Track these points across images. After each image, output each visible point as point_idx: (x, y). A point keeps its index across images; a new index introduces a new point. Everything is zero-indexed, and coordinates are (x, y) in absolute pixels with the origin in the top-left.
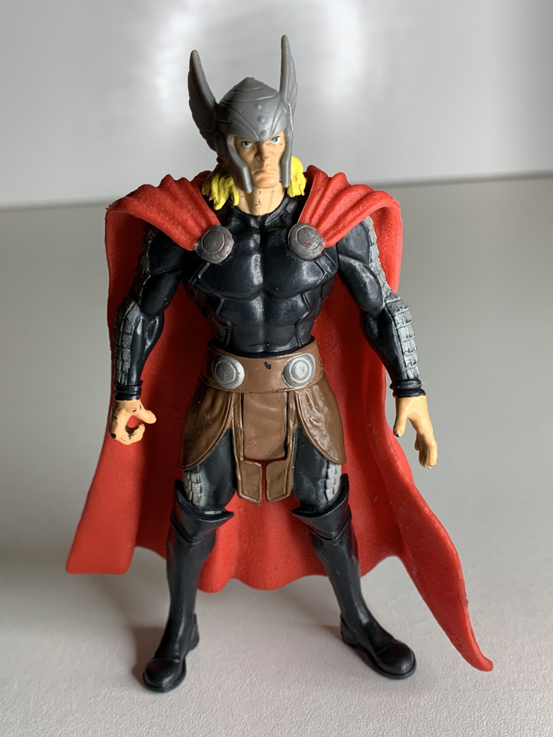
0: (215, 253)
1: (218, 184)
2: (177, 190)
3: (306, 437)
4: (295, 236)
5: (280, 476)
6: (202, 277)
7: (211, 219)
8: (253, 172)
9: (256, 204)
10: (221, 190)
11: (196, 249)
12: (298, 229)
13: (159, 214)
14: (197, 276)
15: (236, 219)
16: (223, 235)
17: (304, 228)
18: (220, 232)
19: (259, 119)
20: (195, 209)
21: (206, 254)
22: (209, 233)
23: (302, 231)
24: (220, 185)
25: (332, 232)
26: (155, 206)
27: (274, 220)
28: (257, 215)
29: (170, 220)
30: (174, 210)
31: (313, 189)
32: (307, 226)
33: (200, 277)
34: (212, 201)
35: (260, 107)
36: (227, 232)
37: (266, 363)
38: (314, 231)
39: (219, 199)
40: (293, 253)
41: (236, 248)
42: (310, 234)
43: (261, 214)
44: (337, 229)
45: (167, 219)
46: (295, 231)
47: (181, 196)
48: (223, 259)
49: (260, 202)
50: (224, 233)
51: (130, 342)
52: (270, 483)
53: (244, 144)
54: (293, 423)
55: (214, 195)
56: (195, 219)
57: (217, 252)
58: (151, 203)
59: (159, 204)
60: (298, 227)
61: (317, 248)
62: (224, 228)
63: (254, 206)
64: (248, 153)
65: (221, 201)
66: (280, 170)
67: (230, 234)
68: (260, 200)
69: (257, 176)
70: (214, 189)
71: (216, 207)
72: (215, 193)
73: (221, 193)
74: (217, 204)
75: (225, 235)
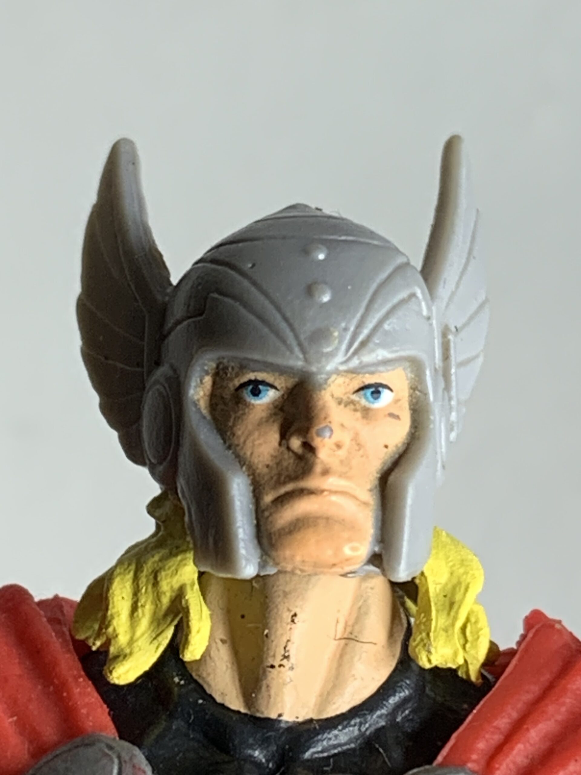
1: (136, 578)
8: (268, 498)
9: (271, 661)
16: (116, 761)
19: (312, 290)
24: (143, 580)
28: (273, 714)
35: (320, 255)
36: (133, 757)
39: (131, 642)
49: (286, 657)
50: (119, 757)
53: (246, 393)
55: (115, 622)
63: (264, 672)
64: (260, 424)
65: (136, 650)
66: (380, 513)
67: (146, 765)
68: (290, 647)
69: (287, 506)
70: (115, 599)
71: (117, 666)
72: (118, 612)
73: (140, 615)
74: (121, 658)
75: (120, 764)
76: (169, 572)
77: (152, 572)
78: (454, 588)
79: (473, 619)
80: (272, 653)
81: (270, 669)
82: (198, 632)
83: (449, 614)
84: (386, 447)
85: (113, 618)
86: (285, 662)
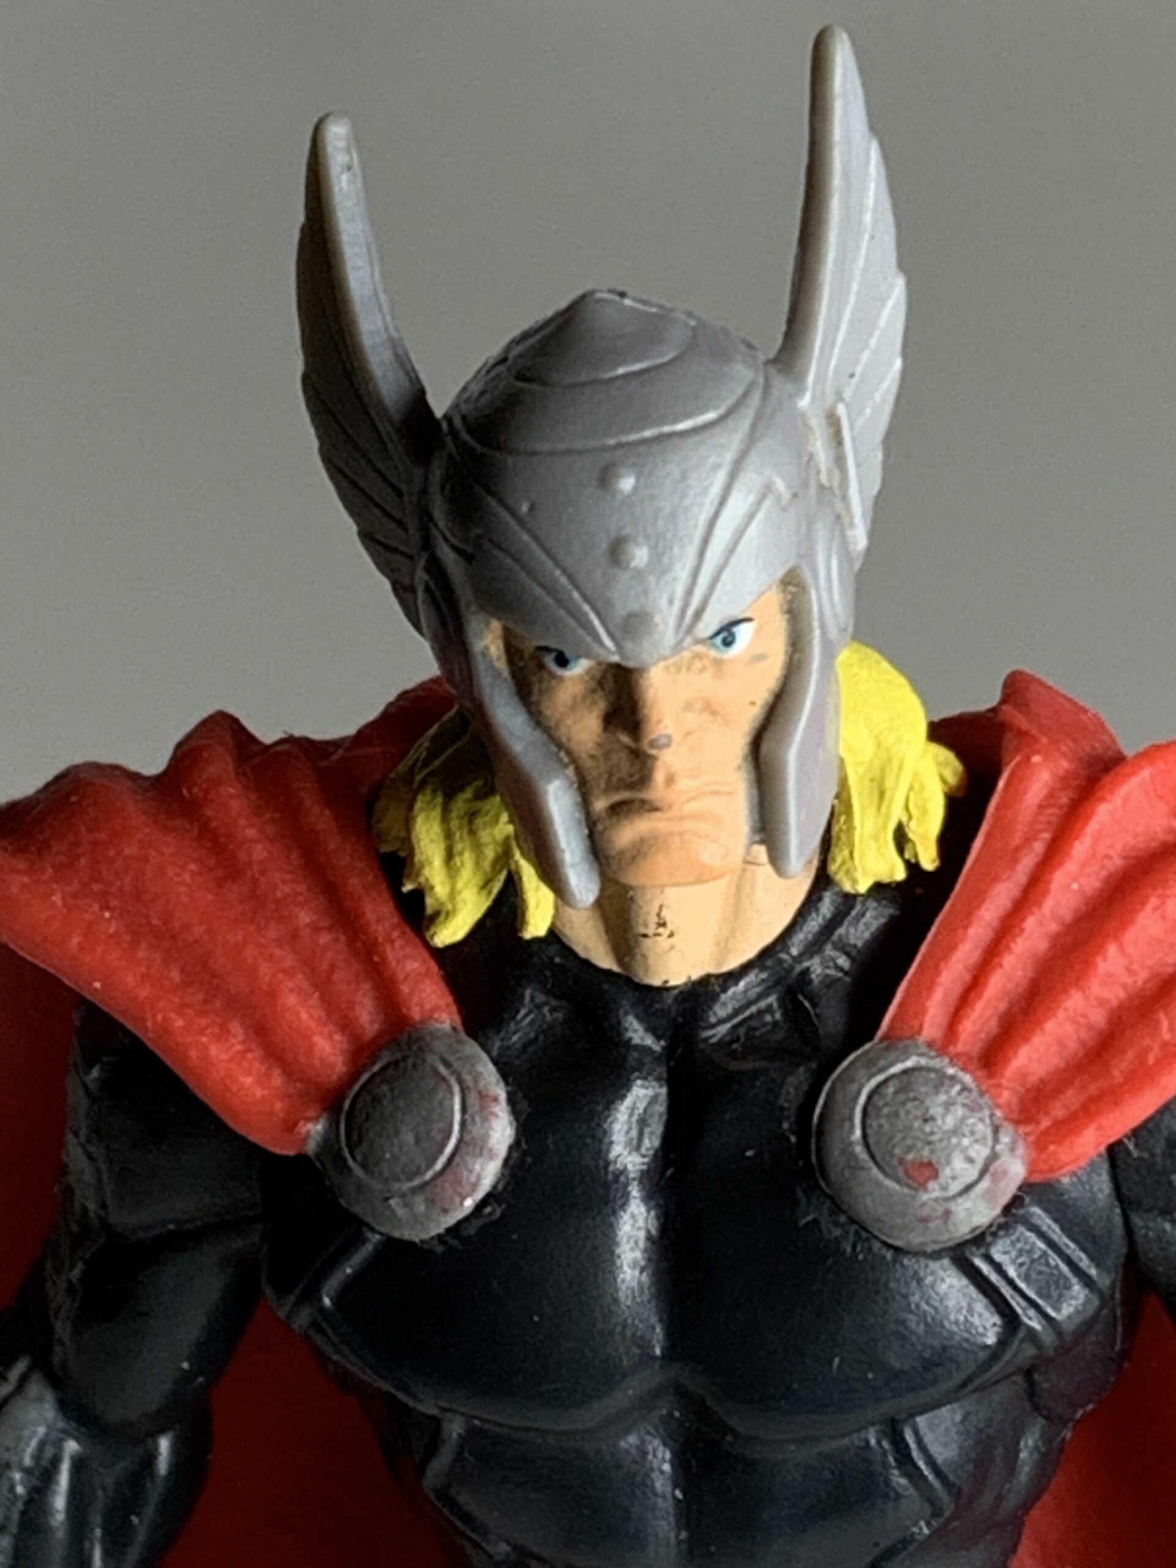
0: (406, 1186)
1: (445, 819)
2: (242, 822)
4: (851, 1118)
6: (337, 1300)
7: (405, 989)
8: (600, 805)
9: (642, 930)
10: (458, 847)
11: (311, 1148)
12: (870, 1077)
13: (134, 944)
14: (311, 1295)
15: (540, 998)
16: (456, 1089)
17: (905, 1072)
18: (442, 1070)
19: (616, 552)
20: (330, 929)
21: (359, 1187)
22: (384, 1069)
23: (890, 1089)
24: (454, 823)
25: (1071, 1099)
26: (114, 903)
27: (753, 1009)
28: (657, 982)
29: (185, 985)
30: (210, 931)
31: (984, 845)
32: (923, 1061)
33: (327, 1301)
34: (419, 895)
35: (627, 483)
36: (477, 1076)
38: (965, 1088)
39: (453, 894)
40: (837, 1207)
41: (522, 1161)
42: (936, 1110)
43: (677, 980)
44: (1102, 1083)
45: (175, 975)
46: (855, 1087)
47: (259, 852)
48: (451, 1220)
49: (663, 925)
50: (460, 1082)
53: (549, 661)
55: (427, 872)
56: (322, 985)
57: (416, 1182)
58: (96, 887)
59: (138, 894)
60: (871, 1064)
61: (968, 1188)
62: (472, 1047)
63: (637, 941)
64: (573, 707)
65: (460, 905)
66: (755, 791)
67: (498, 1083)
68: (664, 913)
69: (625, 822)
70: (422, 844)
71: (438, 930)
72: (428, 859)
73: (459, 864)
74: (442, 918)
75: (464, 1091)
76: (486, 819)
77: (466, 814)
78: (883, 770)
79: (916, 787)
80: (641, 921)
81: (642, 939)
82: (537, 907)
83: (879, 809)
84: (753, 703)
85: (421, 868)
86: (661, 930)
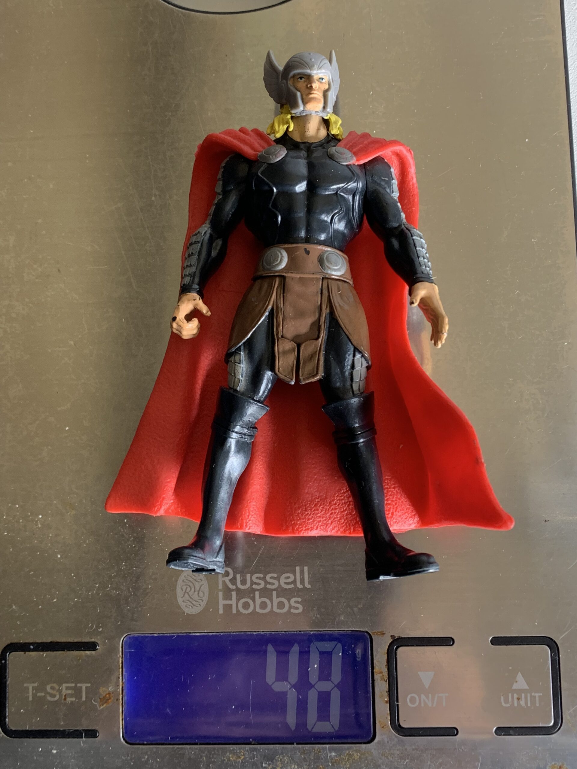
3: (336, 320)
5: (312, 357)
6: (261, 174)
14: (257, 174)
28: (306, 141)
33: (259, 174)
37: (306, 248)
39: (279, 130)
40: (331, 159)
42: (344, 150)
48: (278, 160)
51: (198, 249)
52: (303, 363)
54: (325, 307)
61: (349, 157)
81: (305, 133)
84: (324, 89)
